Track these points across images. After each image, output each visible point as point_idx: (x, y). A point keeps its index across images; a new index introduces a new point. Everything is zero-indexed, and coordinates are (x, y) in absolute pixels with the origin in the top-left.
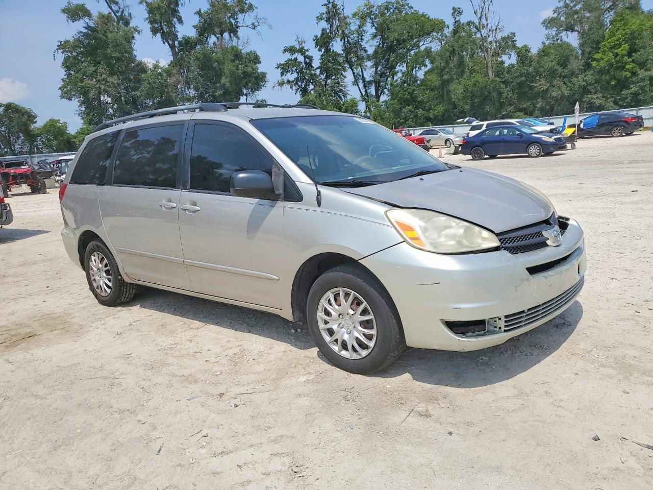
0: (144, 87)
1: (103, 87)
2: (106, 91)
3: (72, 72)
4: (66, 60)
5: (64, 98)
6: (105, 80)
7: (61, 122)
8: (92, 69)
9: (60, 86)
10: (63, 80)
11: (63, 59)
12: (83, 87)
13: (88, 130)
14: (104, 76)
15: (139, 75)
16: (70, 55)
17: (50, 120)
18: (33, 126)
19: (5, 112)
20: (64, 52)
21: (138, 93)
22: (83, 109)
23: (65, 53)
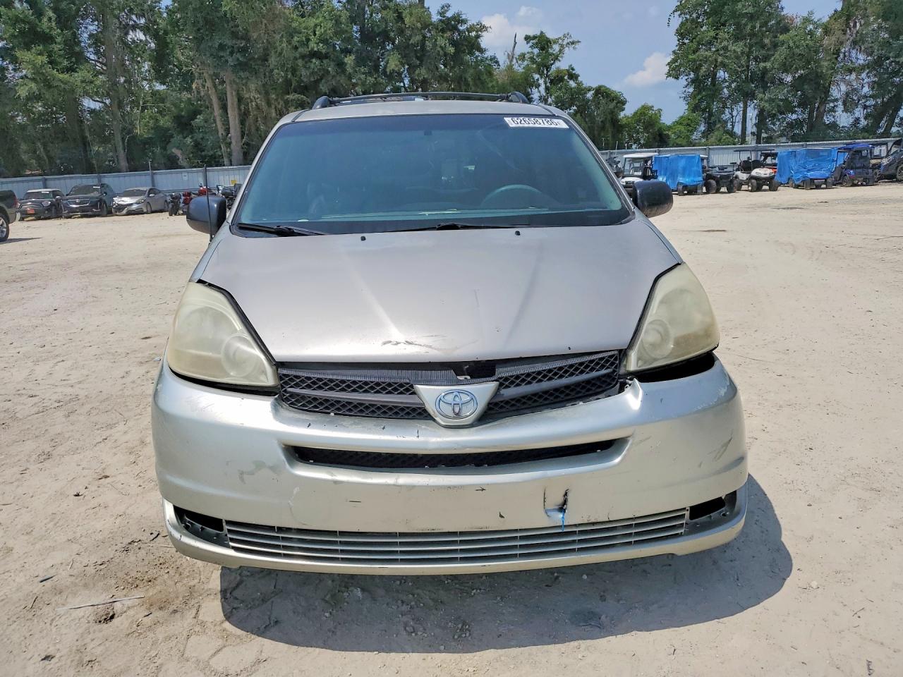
0: (780, 54)
1: (720, 59)
2: (724, 65)
3: (686, 41)
4: (682, 24)
5: (670, 76)
6: (725, 48)
7: (655, 109)
8: (712, 34)
9: (669, 60)
10: (674, 52)
11: (680, 23)
12: (694, 61)
13: (689, 119)
14: (725, 43)
15: (776, 37)
16: (688, 17)
17: (643, 106)
18: (622, 114)
19: (594, 98)
20: (681, 14)
21: (768, 65)
22: (691, 90)
23: (683, 16)
